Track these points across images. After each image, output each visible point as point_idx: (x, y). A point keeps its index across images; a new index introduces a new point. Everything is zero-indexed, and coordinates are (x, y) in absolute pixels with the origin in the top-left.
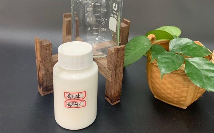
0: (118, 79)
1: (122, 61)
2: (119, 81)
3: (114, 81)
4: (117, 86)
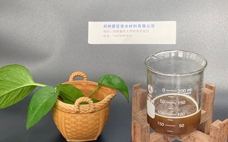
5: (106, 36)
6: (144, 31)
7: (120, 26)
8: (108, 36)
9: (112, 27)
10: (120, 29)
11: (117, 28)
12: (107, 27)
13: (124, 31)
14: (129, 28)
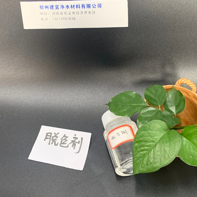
5: (44, 20)
6: (89, 13)
7: (59, 7)
8: (47, 19)
9: (51, 9)
10: (60, 10)
11: (56, 9)
12: (44, 8)
13: (66, 13)
14: (70, 10)
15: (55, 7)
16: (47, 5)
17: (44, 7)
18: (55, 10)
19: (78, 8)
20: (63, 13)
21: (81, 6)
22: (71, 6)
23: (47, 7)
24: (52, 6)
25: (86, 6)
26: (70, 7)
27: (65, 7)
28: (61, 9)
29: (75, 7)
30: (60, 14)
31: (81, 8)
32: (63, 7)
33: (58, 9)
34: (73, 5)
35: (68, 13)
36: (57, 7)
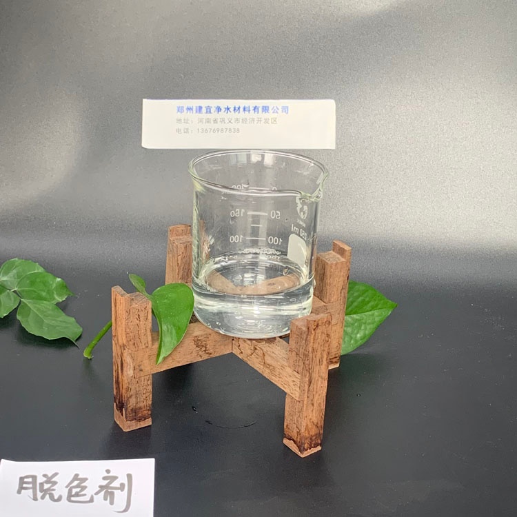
0: (314, 393)
1: (324, 350)
2: (318, 399)
3: (306, 399)
4: (314, 411)
5: (182, 131)
6: (266, 121)
7: (213, 110)
9: (196, 111)
10: (214, 115)
11: (207, 113)
12: (185, 111)
13: (223, 121)
14: (232, 114)
15: (204, 110)
16: (190, 106)
17: (185, 109)
18: (204, 115)
19: (247, 112)
20: (219, 121)
21: (252, 109)
22: (235, 108)
23: (189, 109)
24: (201, 108)
25: (260, 109)
26: (232, 109)
27: (223, 110)
28: (216, 112)
29: (241, 109)
30: (212, 122)
31: (252, 112)
32: (219, 109)
33: (210, 112)
34: (237, 106)
35: (227, 121)
36: (209, 110)
